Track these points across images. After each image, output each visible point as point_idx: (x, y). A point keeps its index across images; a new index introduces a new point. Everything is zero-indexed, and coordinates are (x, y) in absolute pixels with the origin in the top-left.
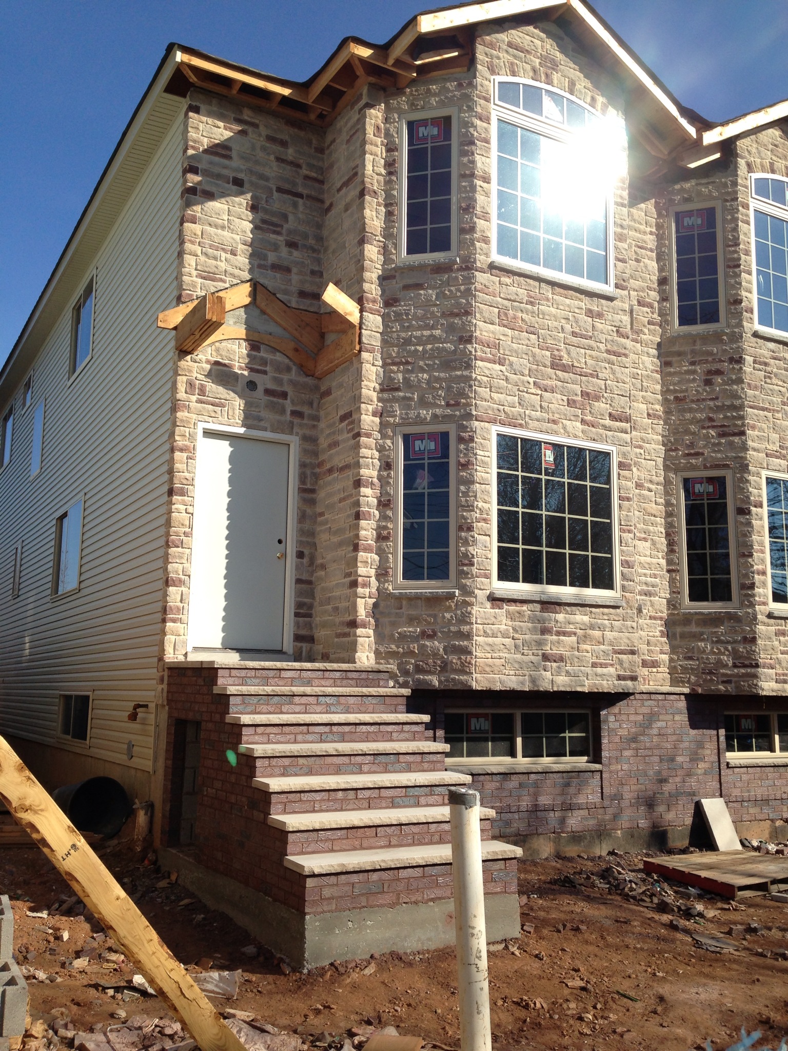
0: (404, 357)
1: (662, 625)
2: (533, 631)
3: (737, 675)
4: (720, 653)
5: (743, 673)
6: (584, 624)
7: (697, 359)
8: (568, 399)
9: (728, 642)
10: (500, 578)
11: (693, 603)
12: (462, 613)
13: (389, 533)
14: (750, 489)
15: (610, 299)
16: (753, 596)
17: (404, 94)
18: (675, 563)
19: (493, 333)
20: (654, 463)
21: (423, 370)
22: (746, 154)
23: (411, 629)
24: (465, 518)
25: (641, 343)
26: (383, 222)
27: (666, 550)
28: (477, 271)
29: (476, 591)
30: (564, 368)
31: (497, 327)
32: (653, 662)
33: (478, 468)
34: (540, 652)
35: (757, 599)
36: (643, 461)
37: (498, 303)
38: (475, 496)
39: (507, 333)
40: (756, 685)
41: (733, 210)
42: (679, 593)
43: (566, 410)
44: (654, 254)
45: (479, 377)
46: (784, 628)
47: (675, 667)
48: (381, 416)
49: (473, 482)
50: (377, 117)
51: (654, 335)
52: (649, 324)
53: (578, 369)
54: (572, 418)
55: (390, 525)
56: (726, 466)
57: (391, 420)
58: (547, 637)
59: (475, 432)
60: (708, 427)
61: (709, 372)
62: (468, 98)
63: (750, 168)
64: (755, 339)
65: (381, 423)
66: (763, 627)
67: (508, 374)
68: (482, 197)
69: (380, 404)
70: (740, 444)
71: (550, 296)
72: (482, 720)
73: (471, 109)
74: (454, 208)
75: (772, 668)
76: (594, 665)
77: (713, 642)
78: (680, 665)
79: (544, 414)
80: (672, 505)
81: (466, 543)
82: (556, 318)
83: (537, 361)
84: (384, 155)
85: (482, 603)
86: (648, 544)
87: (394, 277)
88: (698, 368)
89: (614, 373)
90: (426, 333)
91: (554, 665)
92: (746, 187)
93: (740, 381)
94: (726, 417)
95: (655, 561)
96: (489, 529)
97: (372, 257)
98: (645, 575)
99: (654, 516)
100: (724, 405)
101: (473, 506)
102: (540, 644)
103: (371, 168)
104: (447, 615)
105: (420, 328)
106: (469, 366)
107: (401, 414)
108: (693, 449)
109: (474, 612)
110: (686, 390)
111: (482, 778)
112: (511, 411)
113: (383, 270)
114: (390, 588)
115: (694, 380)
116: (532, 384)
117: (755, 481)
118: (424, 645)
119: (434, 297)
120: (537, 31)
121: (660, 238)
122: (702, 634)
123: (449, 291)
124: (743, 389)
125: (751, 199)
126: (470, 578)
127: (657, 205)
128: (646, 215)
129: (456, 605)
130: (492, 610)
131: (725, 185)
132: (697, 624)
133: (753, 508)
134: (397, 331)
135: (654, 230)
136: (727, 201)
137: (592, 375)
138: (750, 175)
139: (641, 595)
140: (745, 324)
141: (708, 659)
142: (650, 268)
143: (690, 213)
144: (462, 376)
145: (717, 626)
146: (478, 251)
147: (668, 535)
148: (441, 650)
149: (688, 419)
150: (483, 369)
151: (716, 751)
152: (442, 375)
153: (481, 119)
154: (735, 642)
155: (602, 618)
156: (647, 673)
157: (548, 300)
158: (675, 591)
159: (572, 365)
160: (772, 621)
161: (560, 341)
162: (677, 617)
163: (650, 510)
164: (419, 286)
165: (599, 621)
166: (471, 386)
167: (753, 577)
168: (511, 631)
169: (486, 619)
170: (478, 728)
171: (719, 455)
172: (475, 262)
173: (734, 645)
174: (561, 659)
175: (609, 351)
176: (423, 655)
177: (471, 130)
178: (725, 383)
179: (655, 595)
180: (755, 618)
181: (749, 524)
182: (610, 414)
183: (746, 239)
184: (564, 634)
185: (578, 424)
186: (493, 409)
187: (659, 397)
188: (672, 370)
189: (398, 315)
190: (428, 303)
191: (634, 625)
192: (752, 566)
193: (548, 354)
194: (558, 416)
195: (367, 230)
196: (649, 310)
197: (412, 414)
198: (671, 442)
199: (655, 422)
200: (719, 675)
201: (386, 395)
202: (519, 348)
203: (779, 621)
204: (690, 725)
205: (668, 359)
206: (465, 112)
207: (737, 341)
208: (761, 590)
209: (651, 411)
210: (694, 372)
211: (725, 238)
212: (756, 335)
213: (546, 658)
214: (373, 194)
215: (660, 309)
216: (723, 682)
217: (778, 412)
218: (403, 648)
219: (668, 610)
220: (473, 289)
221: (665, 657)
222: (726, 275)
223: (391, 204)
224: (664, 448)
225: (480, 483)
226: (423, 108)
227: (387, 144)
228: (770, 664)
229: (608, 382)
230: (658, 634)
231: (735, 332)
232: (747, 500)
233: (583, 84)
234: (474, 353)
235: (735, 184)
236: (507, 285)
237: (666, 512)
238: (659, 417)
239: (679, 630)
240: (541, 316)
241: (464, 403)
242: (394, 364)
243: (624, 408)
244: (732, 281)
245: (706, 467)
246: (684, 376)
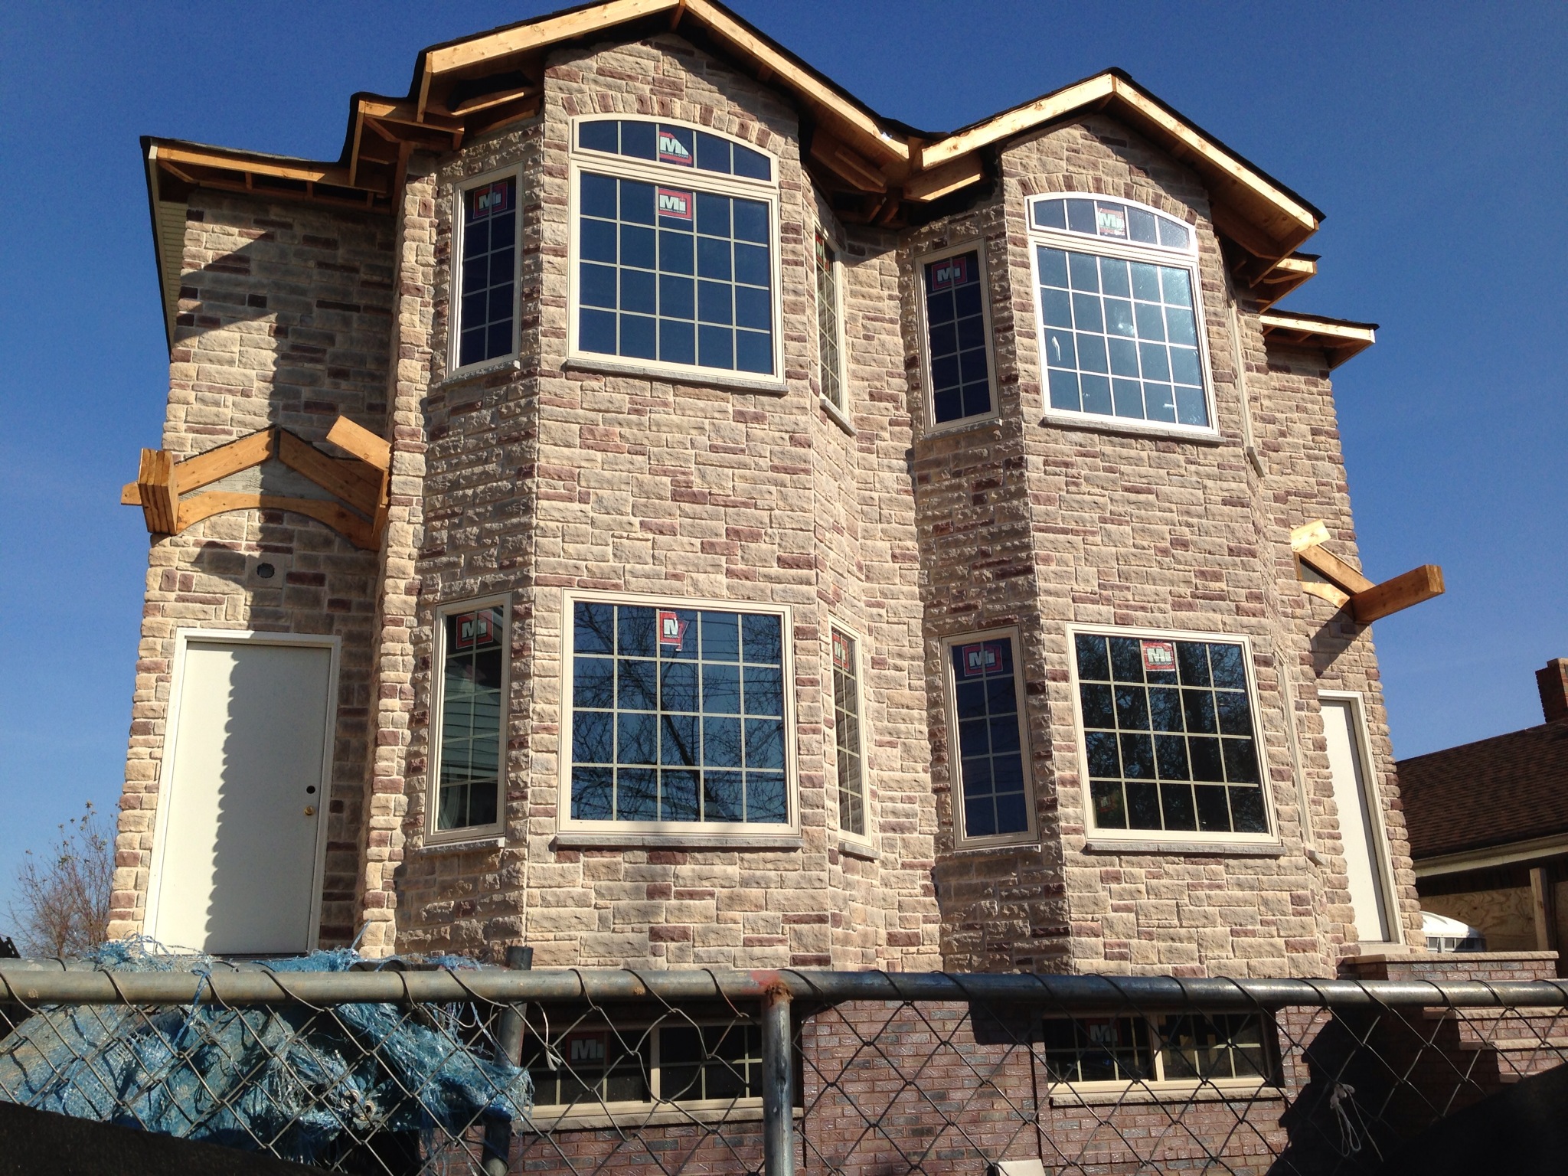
0: (450, 507)
1: (925, 877)
2: (635, 893)
3: (1038, 950)
4: (1014, 916)
5: (1046, 946)
6: (728, 878)
7: (962, 468)
8: (702, 543)
9: (1023, 897)
10: (577, 815)
11: (973, 839)
12: (508, 872)
13: (422, 762)
14: (1045, 654)
15: (778, 394)
16: (1056, 820)
17: (460, 156)
18: (944, 778)
19: (568, 458)
20: (905, 627)
21: (472, 523)
22: (1020, 169)
23: (443, 904)
24: (515, 729)
25: (878, 453)
26: (430, 327)
27: (930, 758)
28: (542, 376)
29: (529, 837)
30: (695, 498)
31: (577, 451)
32: (908, 936)
33: (537, 653)
34: (646, 927)
35: (1062, 824)
36: (885, 626)
37: (577, 416)
38: (532, 696)
39: (593, 457)
40: (1067, 964)
41: (999, 249)
42: (951, 824)
43: (699, 558)
44: (898, 327)
45: (542, 524)
46: (1117, 868)
47: (949, 943)
48: (419, 593)
49: (528, 676)
50: (424, 191)
51: (900, 440)
52: (890, 425)
53: (720, 498)
54: (709, 569)
55: (424, 750)
56: (1008, 622)
57: (430, 597)
58: (657, 901)
59: (534, 601)
60: (982, 566)
61: (979, 485)
62: (533, 149)
63: (1026, 188)
64: (1045, 430)
65: (418, 604)
66: (1076, 870)
67: (595, 515)
68: (552, 277)
69: (419, 577)
70: (1026, 588)
71: (671, 398)
72: (591, 1043)
73: (537, 163)
74: (516, 295)
75: (1098, 936)
76: (748, 943)
77: (1002, 899)
78: (955, 939)
79: (658, 568)
80: (936, 688)
81: (517, 766)
82: (680, 429)
83: (646, 492)
84: (435, 238)
85: (539, 855)
86: (897, 751)
87: (442, 399)
88: (964, 481)
89: (784, 497)
90: (478, 470)
91: (672, 945)
92: (1022, 216)
93: (1021, 493)
94: (1005, 549)
95: (908, 776)
96: (559, 743)
97: (412, 375)
98: (892, 799)
99: (908, 707)
100: (1001, 531)
101: (527, 710)
102: (644, 914)
103: (413, 259)
104: (489, 878)
105: (471, 464)
106: (528, 510)
107: (444, 587)
108: (962, 601)
109: (525, 870)
110: (950, 515)
111: (576, 1136)
112: (599, 567)
113: (430, 391)
114: (420, 843)
115: (960, 498)
116: (638, 525)
117: (1053, 641)
118: (459, 927)
119: (489, 418)
120: (647, 49)
121: (905, 302)
122: (986, 886)
123: (508, 408)
124: (1026, 504)
125: (1029, 231)
126: (520, 819)
127: (899, 259)
128: (881, 274)
129: (502, 861)
130: (557, 865)
131: (987, 217)
132: (979, 872)
133: (1049, 683)
134: (443, 472)
135: (896, 293)
136: (990, 239)
137: (745, 505)
138: (1026, 198)
139: (885, 831)
140: (1024, 409)
141: (995, 926)
142: (891, 347)
143: (943, 264)
144: (520, 524)
145: (1007, 873)
146: (544, 348)
147: (932, 735)
148: (480, 932)
149: (954, 558)
150: (548, 513)
151: (1029, 1081)
152: (495, 526)
153: (551, 174)
154: (1034, 895)
155: (762, 866)
156: (899, 955)
157: (665, 404)
158: (945, 821)
159: (710, 493)
160: (1093, 858)
161: (687, 461)
162: (950, 863)
163: (898, 699)
164: (471, 407)
165: (758, 873)
166: (530, 537)
167: (1054, 790)
168: (593, 894)
169: (545, 879)
170: (584, 1055)
171: (998, 607)
172: (539, 364)
173: (1032, 901)
174: (684, 935)
175: (776, 468)
176: (457, 942)
177: (537, 190)
178: (1002, 498)
179: (912, 829)
180: (1060, 856)
181: (1044, 708)
182: (779, 559)
183: (1022, 289)
184: (692, 895)
185: (722, 578)
186: (566, 567)
187: (914, 529)
188: (929, 487)
189: (444, 449)
190: (482, 429)
191: (824, 875)
192: (1052, 773)
193: (667, 480)
194: (683, 568)
195: (403, 340)
196: (890, 405)
197: (457, 586)
198: (931, 594)
199: (905, 565)
200: (1013, 952)
201: (425, 564)
202: (614, 476)
203: (1107, 858)
204: (976, 1037)
205: (925, 472)
206: (530, 168)
207: (1014, 436)
208: (1070, 810)
209: (897, 551)
210: (959, 487)
211: (992, 292)
212: (1045, 423)
213: (656, 935)
214: (414, 292)
215: (909, 402)
216: (1020, 963)
217: (1093, 533)
218: (432, 934)
219: (936, 852)
220: (536, 401)
221: (934, 928)
222: (996, 343)
223: (441, 302)
224: (922, 604)
225: (540, 676)
226: (481, 171)
227: (439, 225)
228: (1092, 929)
229: (777, 512)
230: (919, 890)
231: (1011, 423)
232: (1039, 671)
233: (727, 109)
234: (535, 489)
235: (1000, 213)
236: (594, 391)
237: (929, 700)
238: (912, 559)
239: (953, 882)
240: (654, 428)
241: (520, 563)
242: (437, 518)
243: (803, 548)
244: (1003, 350)
245: (980, 627)
246: (945, 495)
